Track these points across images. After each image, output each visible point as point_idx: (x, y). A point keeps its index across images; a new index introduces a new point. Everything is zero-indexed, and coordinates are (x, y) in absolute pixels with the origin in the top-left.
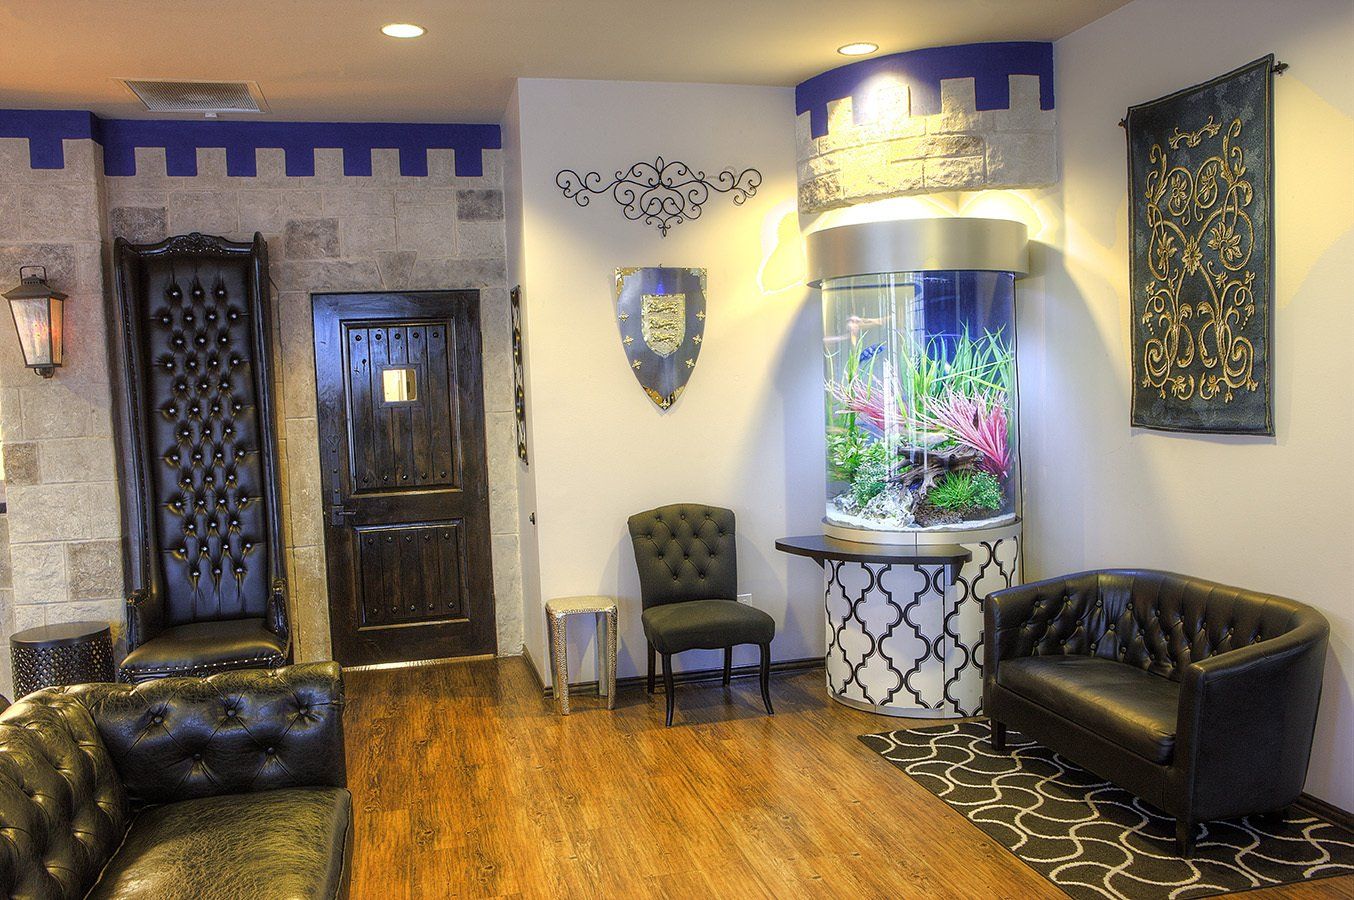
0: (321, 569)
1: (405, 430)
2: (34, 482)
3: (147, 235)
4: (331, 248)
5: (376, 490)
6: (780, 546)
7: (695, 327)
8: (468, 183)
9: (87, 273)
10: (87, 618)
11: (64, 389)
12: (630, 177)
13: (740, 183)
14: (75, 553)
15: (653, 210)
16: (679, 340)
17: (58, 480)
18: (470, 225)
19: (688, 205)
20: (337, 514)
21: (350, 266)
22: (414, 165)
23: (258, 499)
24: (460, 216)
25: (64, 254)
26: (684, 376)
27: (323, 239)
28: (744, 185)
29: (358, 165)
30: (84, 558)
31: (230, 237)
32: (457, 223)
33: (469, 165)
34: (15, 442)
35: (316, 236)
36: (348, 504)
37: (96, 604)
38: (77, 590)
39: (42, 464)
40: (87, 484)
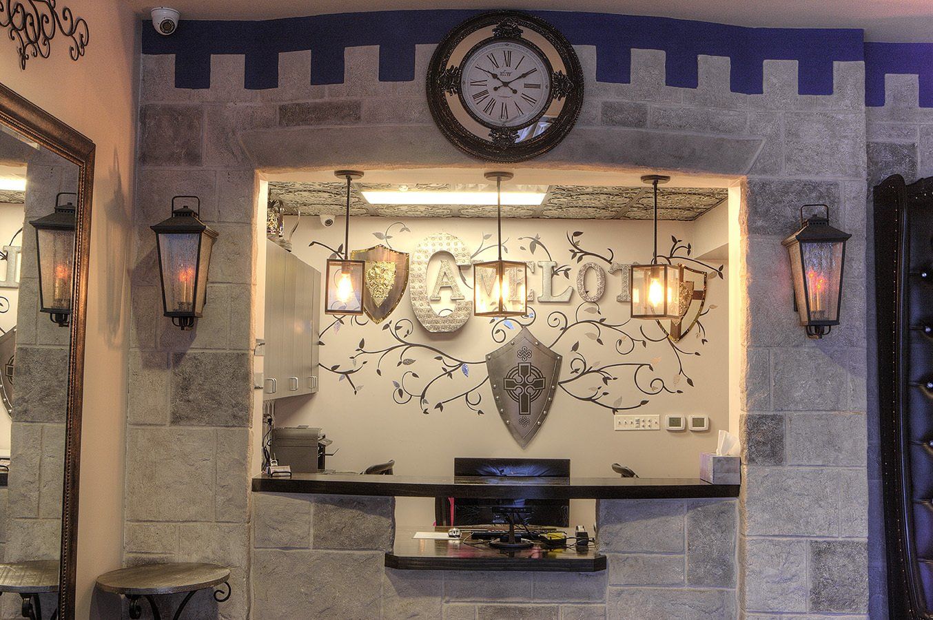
2: (779, 463)
11: (818, 351)
14: (820, 552)
17: (805, 462)
25: (828, 193)
30: (830, 561)
34: (761, 413)
38: (818, 599)
39: (788, 441)
40: (836, 470)
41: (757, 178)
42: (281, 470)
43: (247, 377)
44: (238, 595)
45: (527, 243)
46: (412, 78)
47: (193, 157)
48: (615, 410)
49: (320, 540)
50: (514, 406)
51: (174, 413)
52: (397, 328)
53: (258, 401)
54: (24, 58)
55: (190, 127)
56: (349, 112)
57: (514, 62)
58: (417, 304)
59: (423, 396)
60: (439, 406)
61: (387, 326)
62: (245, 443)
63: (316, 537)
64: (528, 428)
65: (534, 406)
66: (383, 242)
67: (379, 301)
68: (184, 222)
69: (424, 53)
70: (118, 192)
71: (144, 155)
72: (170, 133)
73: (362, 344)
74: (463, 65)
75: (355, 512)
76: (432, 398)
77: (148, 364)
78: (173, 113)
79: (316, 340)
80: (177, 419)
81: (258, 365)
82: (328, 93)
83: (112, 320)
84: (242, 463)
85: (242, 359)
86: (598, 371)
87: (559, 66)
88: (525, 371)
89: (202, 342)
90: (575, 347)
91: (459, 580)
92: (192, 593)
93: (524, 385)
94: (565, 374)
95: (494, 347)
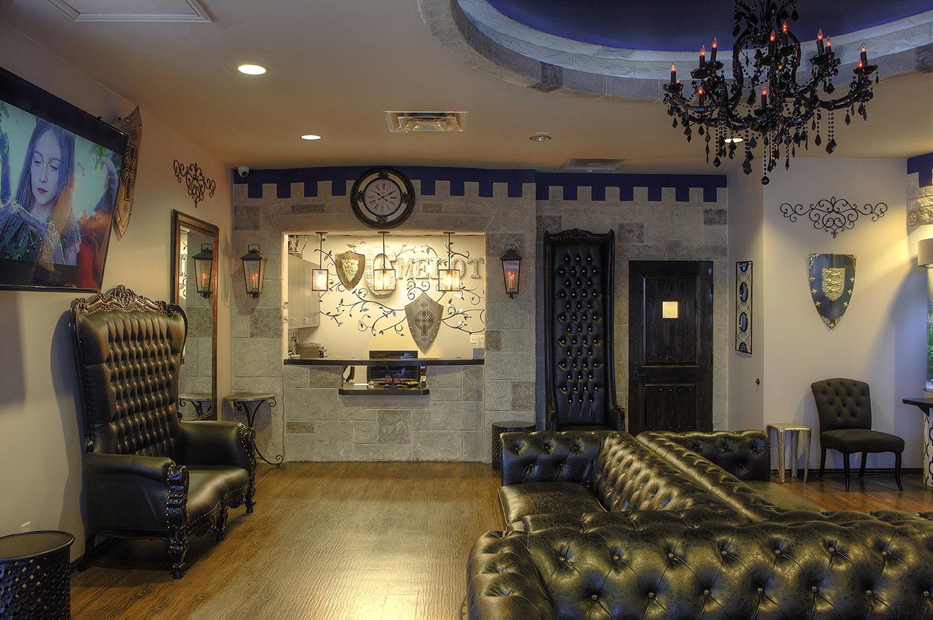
0: (626, 403)
1: (672, 334)
2: (499, 350)
3: (553, 229)
4: (640, 239)
5: (656, 364)
6: (905, 402)
7: (849, 285)
8: (710, 205)
9: (530, 247)
10: (517, 419)
12: (818, 207)
13: (876, 211)
14: (515, 386)
15: (829, 224)
16: (841, 292)
17: (510, 349)
18: (709, 227)
19: (848, 222)
20: (636, 375)
21: (649, 247)
22: (682, 196)
23: (602, 365)
24: (705, 223)
25: (520, 238)
26: (843, 311)
27: (636, 233)
28: (877, 211)
29: (655, 196)
30: (519, 389)
31: (591, 231)
32: (703, 226)
33: (710, 196)
34: (491, 330)
35: (633, 231)
36: (641, 371)
37: (522, 413)
38: (515, 405)
39: (503, 341)
40: (523, 352)
41: (490, 233)
42: (297, 357)
43: (281, 317)
44: (279, 407)
45: (425, 249)
46: (345, 195)
47: (256, 227)
48: (470, 333)
49: (313, 384)
50: (419, 331)
51: (251, 333)
52: (360, 293)
53: (286, 327)
54: (196, 203)
55: (255, 215)
56: (320, 209)
57: (386, 188)
58: (369, 281)
59: (373, 327)
60: (381, 332)
61: (354, 292)
62: (281, 345)
63: (311, 383)
64: (427, 342)
65: (429, 331)
66: (352, 249)
67: (350, 278)
68: (253, 256)
69: (350, 184)
70: (227, 243)
71: (236, 227)
72: (247, 217)
73: (342, 302)
74: (365, 190)
75: (327, 373)
76: (378, 328)
77: (240, 313)
78: (248, 209)
79: (318, 299)
80: (252, 335)
81: (285, 313)
82: (311, 200)
83: (226, 295)
84: (280, 353)
85: (279, 311)
86: (462, 313)
87: (404, 190)
88: (424, 313)
89: (261, 305)
90: (450, 302)
91: (370, 399)
92: (264, 401)
93: (424, 321)
94: (445, 315)
95: (408, 302)
